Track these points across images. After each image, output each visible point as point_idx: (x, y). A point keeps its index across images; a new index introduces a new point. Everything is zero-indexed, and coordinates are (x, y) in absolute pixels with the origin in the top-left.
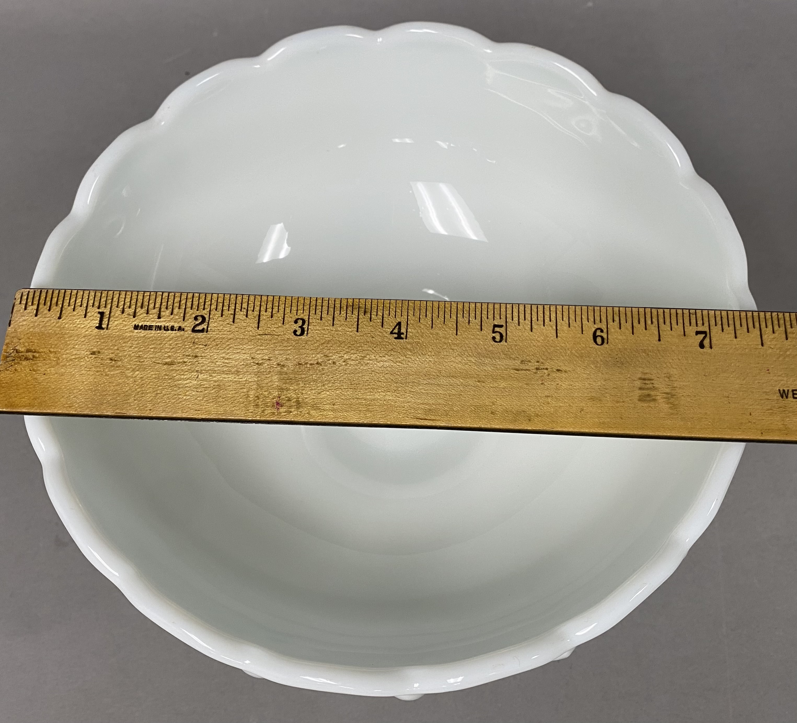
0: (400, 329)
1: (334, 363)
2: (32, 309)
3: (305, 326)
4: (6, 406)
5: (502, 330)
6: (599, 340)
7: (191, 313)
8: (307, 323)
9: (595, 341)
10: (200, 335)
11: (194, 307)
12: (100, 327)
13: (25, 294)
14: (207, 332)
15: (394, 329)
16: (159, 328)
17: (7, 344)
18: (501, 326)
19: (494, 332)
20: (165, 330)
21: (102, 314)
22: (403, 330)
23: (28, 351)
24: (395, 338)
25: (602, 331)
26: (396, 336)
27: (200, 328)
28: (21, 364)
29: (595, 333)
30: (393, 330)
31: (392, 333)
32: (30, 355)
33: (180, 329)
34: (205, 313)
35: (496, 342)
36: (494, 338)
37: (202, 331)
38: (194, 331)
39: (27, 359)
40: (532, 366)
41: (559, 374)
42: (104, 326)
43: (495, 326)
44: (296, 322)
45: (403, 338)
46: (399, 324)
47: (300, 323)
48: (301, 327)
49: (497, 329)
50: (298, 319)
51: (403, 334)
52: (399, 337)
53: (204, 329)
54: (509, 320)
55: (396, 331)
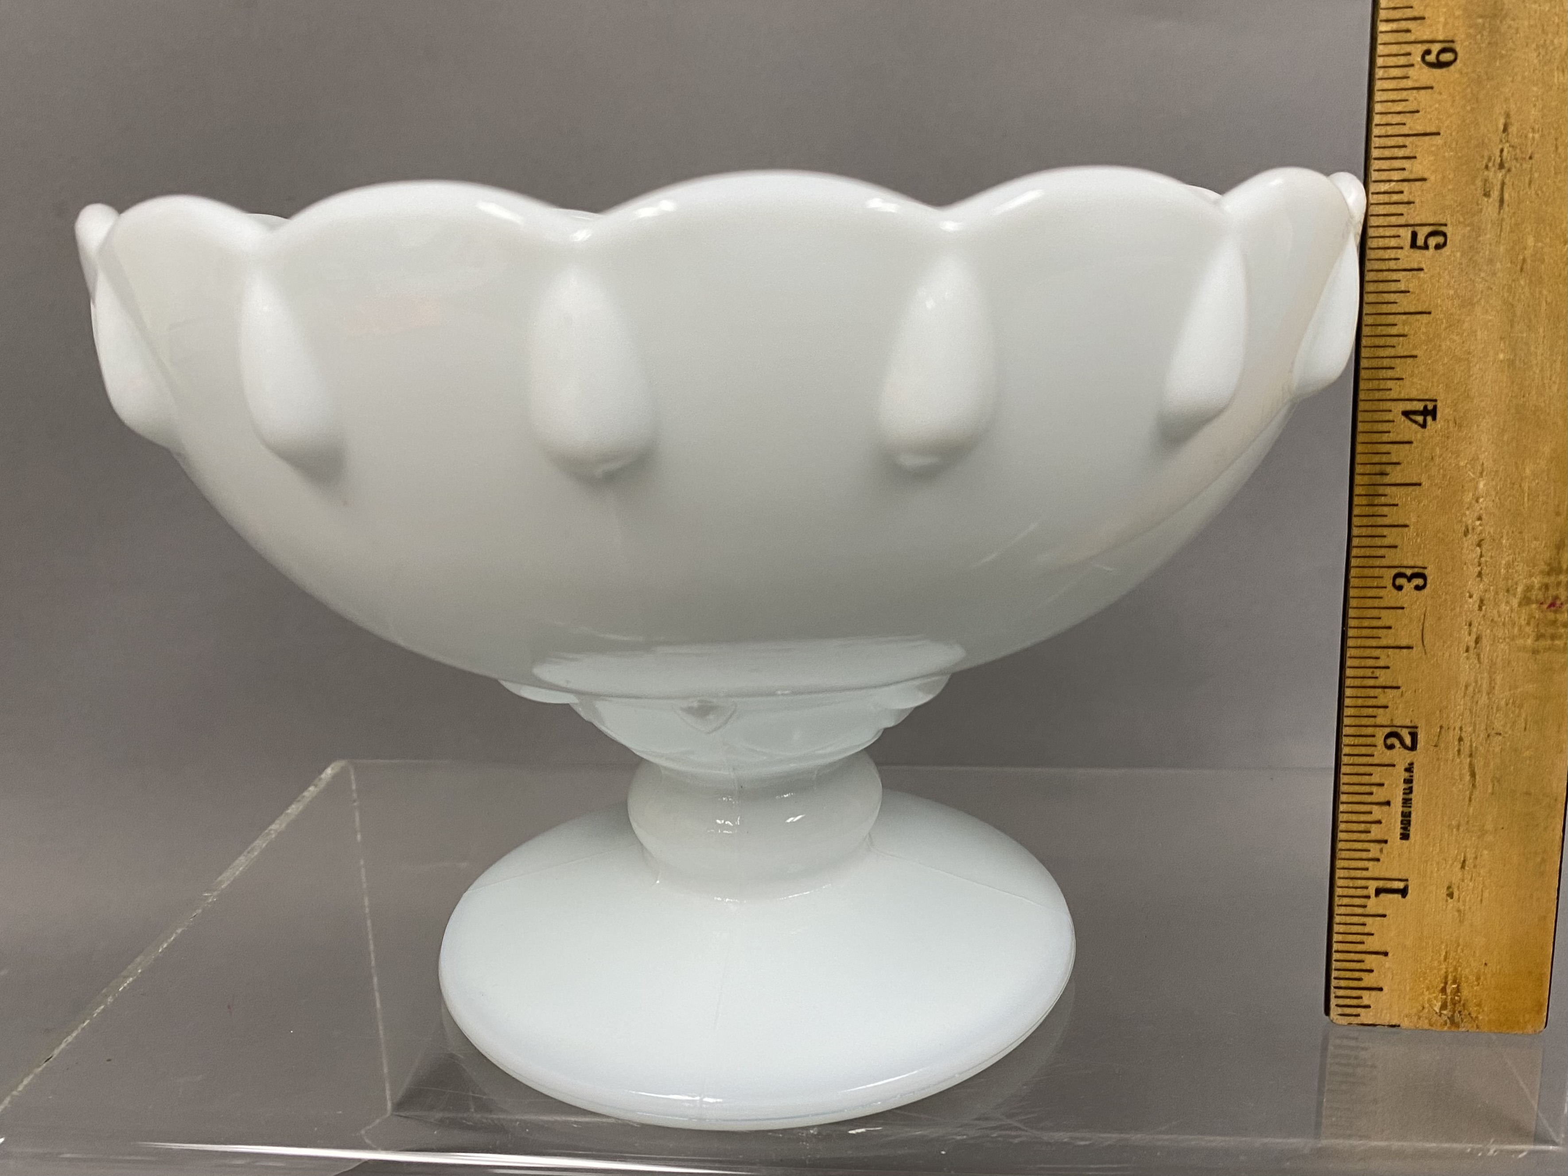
0: (1415, 413)
1: (1480, 518)
2: (1367, 998)
3: (1409, 572)
4: (1539, 1012)
5: (1422, 233)
6: (1447, 57)
7: (1381, 754)
8: (1403, 570)
9: (1447, 64)
10: (1421, 737)
11: (1369, 752)
12: (1404, 892)
13: (1340, 1010)
14: (1416, 727)
15: (1415, 422)
16: (1407, 802)
17: (1431, 1025)
18: (1414, 235)
19: (1426, 247)
20: (1411, 792)
21: (1378, 892)
22: (1420, 406)
23: (1443, 990)
24: (1434, 418)
25: (1428, 52)
26: (1429, 418)
27: (1408, 741)
28: (1466, 1000)
29: (1431, 65)
30: (1419, 425)
31: (1424, 426)
32: (1452, 987)
33: (1409, 769)
34: (1381, 733)
35: (1445, 244)
36: (1438, 247)
37: (1414, 736)
38: (1413, 747)
39: (1458, 990)
40: (1496, 177)
41: (1513, 129)
42: (1401, 885)
43: (1414, 245)
44: (1400, 588)
45: (1435, 407)
46: (1406, 414)
47: (1400, 581)
48: (1410, 579)
49: (1420, 242)
50: (1394, 584)
51: (1425, 407)
52: (1433, 413)
53: (1410, 733)
54: (1401, 220)
55: (1420, 419)
